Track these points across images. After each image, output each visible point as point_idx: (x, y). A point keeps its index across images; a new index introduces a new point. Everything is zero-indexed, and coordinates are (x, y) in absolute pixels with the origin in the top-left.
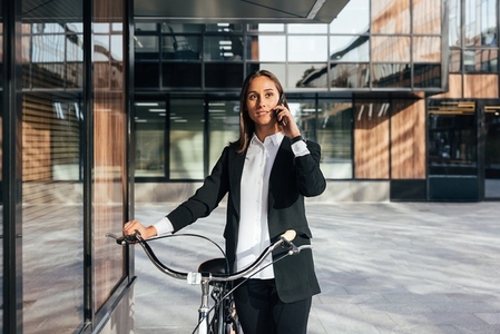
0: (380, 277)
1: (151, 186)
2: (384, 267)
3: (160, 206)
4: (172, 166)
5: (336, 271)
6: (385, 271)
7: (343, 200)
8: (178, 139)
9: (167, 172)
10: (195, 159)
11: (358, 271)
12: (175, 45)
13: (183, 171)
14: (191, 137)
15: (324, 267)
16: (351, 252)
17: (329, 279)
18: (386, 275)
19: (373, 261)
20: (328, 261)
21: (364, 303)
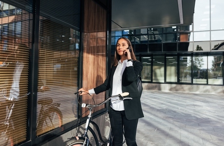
0: (217, 122)
1: (146, 84)
2: (221, 118)
3: (149, 91)
4: (153, 78)
5: (199, 117)
6: (220, 120)
7: (219, 93)
8: (155, 69)
9: (152, 80)
10: (161, 76)
11: (208, 118)
12: (155, 38)
13: (157, 80)
14: (160, 68)
15: (195, 115)
16: (210, 112)
17: (194, 120)
18: (220, 121)
19: (217, 116)
20: (198, 114)
21: (203, 130)
